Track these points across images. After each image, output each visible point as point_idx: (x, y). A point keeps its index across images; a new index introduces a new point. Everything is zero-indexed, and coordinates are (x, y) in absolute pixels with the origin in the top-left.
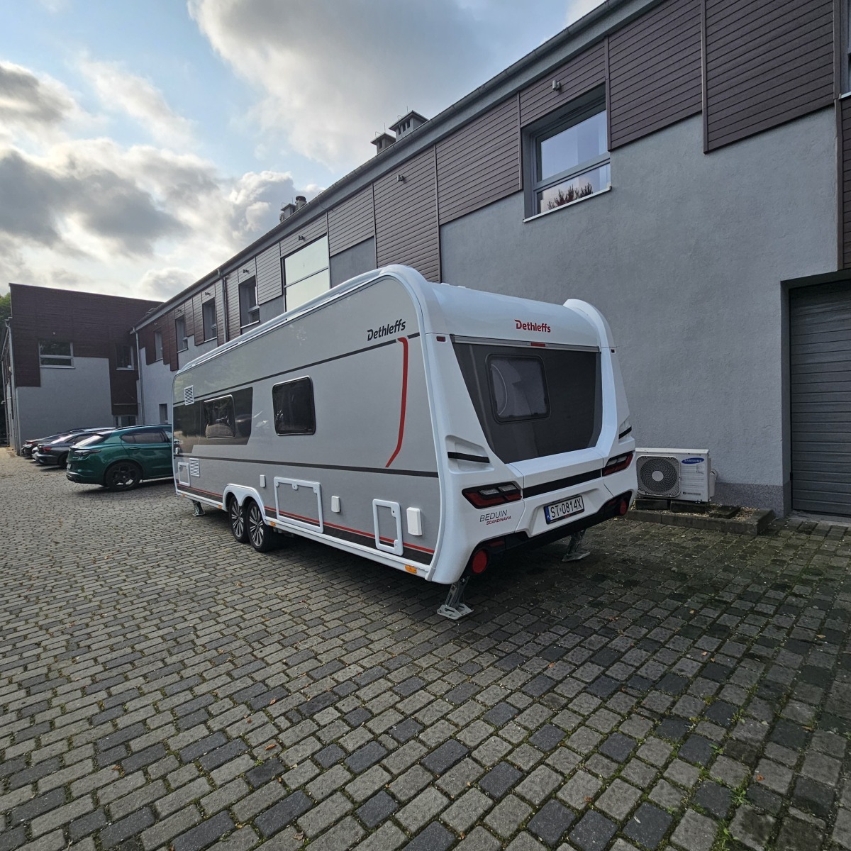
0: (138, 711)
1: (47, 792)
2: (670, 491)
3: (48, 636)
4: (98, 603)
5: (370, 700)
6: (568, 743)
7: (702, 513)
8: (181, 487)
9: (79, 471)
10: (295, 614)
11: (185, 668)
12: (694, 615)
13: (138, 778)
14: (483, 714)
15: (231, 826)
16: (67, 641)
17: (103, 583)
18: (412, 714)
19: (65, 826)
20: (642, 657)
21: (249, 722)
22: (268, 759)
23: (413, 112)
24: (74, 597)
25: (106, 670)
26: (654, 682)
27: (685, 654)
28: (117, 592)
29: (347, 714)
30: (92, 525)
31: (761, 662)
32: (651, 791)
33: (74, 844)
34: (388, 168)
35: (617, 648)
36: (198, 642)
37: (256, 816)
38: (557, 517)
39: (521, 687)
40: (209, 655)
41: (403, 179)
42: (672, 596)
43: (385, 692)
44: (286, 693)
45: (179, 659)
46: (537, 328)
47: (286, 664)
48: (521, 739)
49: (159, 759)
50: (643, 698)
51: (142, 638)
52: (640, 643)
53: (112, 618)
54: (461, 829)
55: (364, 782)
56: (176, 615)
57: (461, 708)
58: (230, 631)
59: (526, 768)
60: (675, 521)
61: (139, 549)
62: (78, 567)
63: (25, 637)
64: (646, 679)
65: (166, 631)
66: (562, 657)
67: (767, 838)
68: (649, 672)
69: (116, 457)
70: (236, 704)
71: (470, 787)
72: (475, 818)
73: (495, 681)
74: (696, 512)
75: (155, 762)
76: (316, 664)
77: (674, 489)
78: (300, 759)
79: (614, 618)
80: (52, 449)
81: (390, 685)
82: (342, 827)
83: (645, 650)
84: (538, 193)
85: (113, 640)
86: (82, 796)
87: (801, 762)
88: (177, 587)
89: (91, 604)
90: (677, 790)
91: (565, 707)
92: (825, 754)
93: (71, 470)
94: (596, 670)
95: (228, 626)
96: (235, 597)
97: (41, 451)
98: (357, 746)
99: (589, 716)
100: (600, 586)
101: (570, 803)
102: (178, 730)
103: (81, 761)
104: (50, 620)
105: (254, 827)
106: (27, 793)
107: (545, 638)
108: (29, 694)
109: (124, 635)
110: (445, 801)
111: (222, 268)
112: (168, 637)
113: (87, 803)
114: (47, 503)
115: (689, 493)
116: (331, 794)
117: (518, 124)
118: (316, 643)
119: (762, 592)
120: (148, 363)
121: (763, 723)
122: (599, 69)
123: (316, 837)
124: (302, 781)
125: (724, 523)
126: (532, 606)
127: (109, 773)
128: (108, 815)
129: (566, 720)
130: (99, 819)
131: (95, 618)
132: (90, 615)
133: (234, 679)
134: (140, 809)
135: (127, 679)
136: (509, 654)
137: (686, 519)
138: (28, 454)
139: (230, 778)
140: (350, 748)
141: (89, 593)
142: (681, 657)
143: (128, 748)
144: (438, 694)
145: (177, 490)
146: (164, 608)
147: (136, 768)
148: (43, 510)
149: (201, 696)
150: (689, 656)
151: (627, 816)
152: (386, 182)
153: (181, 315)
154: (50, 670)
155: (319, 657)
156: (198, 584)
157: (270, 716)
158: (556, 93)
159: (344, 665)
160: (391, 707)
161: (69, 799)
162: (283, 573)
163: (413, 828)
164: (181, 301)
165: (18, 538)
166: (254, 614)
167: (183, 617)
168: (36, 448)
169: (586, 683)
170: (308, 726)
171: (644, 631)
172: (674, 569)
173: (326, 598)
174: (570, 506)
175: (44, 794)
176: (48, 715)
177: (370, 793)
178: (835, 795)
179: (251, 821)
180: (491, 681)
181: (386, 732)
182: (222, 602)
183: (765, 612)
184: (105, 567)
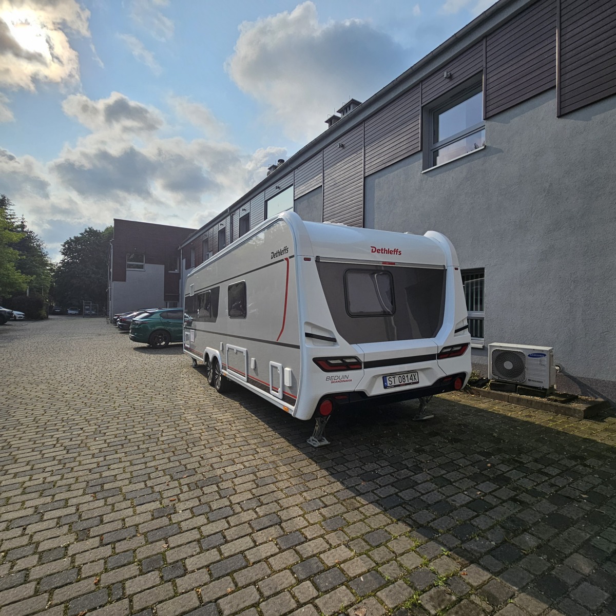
0: (116, 469)
1: (57, 501)
2: (518, 378)
3: (88, 425)
4: (119, 411)
5: (239, 485)
6: (345, 529)
7: (542, 397)
8: (186, 348)
9: (136, 334)
10: (221, 431)
11: (148, 452)
12: (490, 467)
13: (102, 502)
14: (302, 503)
15: (134, 534)
16: (96, 429)
17: (126, 400)
18: (259, 496)
19: (59, 518)
20: (430, 488)
21: (168, 485)
22: (168, 505)
23: (352, 100)
24: (108, 406)
25: (108, 446)
26: (429, 505)
27: (464, 491)
28: (131, 407)
29: (221, 490)
30: (134, 367)
31: (520, 504)
32: (382, 566)
33: (59, 526)
34: (333, 139)
35: (416, 480)
36: (161, 439)
37: (149, 532)
38: (393, 384)
39: (335, 492)
40: (163, 447)
41: (342, 146)
42: (480, 453)
43: (249, 482)
44: (194, 473)
45: (147, 447)
46: (389, 252)
47: (202, 458)
48: (316, 521)
49: (114, 496)
50: (414, 513)
51: (133, 433)
52: (434, 479)
53: (123, 420)
54: (252, 561)
55: (213, 526)
56: (156, 422)
57: (290, 498)
58: (181, 435)
59: (309, 537)
60: (519, 401)
61: (153, 384)
62: (117, 390)
63: (77, 424)
64: (425, 502)
65: (147, 431)
66: (374, 479)
67: (443, 607)
68: (429, 498)
69: (157, 327)
70: (165, 475)
71: (270, 541)
72: (263, 557)
73: (320, 487)
74: (537, 396)
75: (112, 496)
76: (219, 460)
77: (521, 376)
78: (184, 509)
79: (426, 461)
80: (127, 320)
81: (255, 478)
82: (190, 546)
83: (435, 484)
84: (434, 152)
85: (118, 432)
86: (72, 506)
87: (503, 571)
88: (164, 407)
89: (116, 411)
90: (400, 569)
91: (357, 509)
92: (526, 570)
93: (131, 333)
94: (393, 490)
95: (181, 432)
96: (192, 417)
97: (121, 321)
98: (218, 507)
99: (369, 517)
100: (430, 439)
101: (325, 561)
102: (130, 483)
103: (78, 489)
104: (92, 417)
105: (146, 537)
106: (49, 499)
107: (369, 467)
108: (67, 453)
109: (124, 430)
110: (252, 544)
111: (231, 208)
112: (146, 434)
113: (73, 510)
114: (116, 352)
115: (533, 381)
116: (192, 529)
117: (420, 104)
118: (224, 448)
119: (557, 459)
120: (186, 269)
121: (492, 543)
122: (479, 60)
123: (174, 548)
124: (180, 520)
125: (557, 406)
126: (373, 446)
127: (89, 498)
128: (80, 516)
129: (352, 516)
130: (75, 518)
131: (115, 419)
132: (112, 417)
133: (170, 461)
134: (96, 517)
135: (116, 453)
136: (339, 472)
137: (528, 400)
138: (115, 322)
139: (144, 511)
140: (214, 508)
141: (117, 405)
142: (460, 492)
143: (102, 487)
144: (281, 488)
145: (184, 350)
146: (151, 418)
147: (102, 497)
148: (113, 356)
149: (149, 467)
150: (466, 493)
151: (357, 576)
152: (331, 149)
153: (206, 238)
154: (82, 442)
155: (222, 457)
156: (176, 407)
157: (180, 484)
158: (448, 80)
159: (234, 463)
160: (249, 490)
161: (66, 506)
162: (226, 406)
163: (226, 555)
164: (207, 229)
165: (94, 371)
166: (198, 428)
167: (159, 424)
168: (118, 319)
169: (380, 497)
170: (198, 492)
171: (444, 472)
172: (495, 434)
173: (244, 424)
174: (406, 378)
175: (56, 501)
176: (72, 465)
177: (213, 532)
178: (514, 595)
179: (145, 534)
180: (318, 486)
181: (238, 503)
182: (184, 418)
183: (549, 473)
184: (131, 392)
